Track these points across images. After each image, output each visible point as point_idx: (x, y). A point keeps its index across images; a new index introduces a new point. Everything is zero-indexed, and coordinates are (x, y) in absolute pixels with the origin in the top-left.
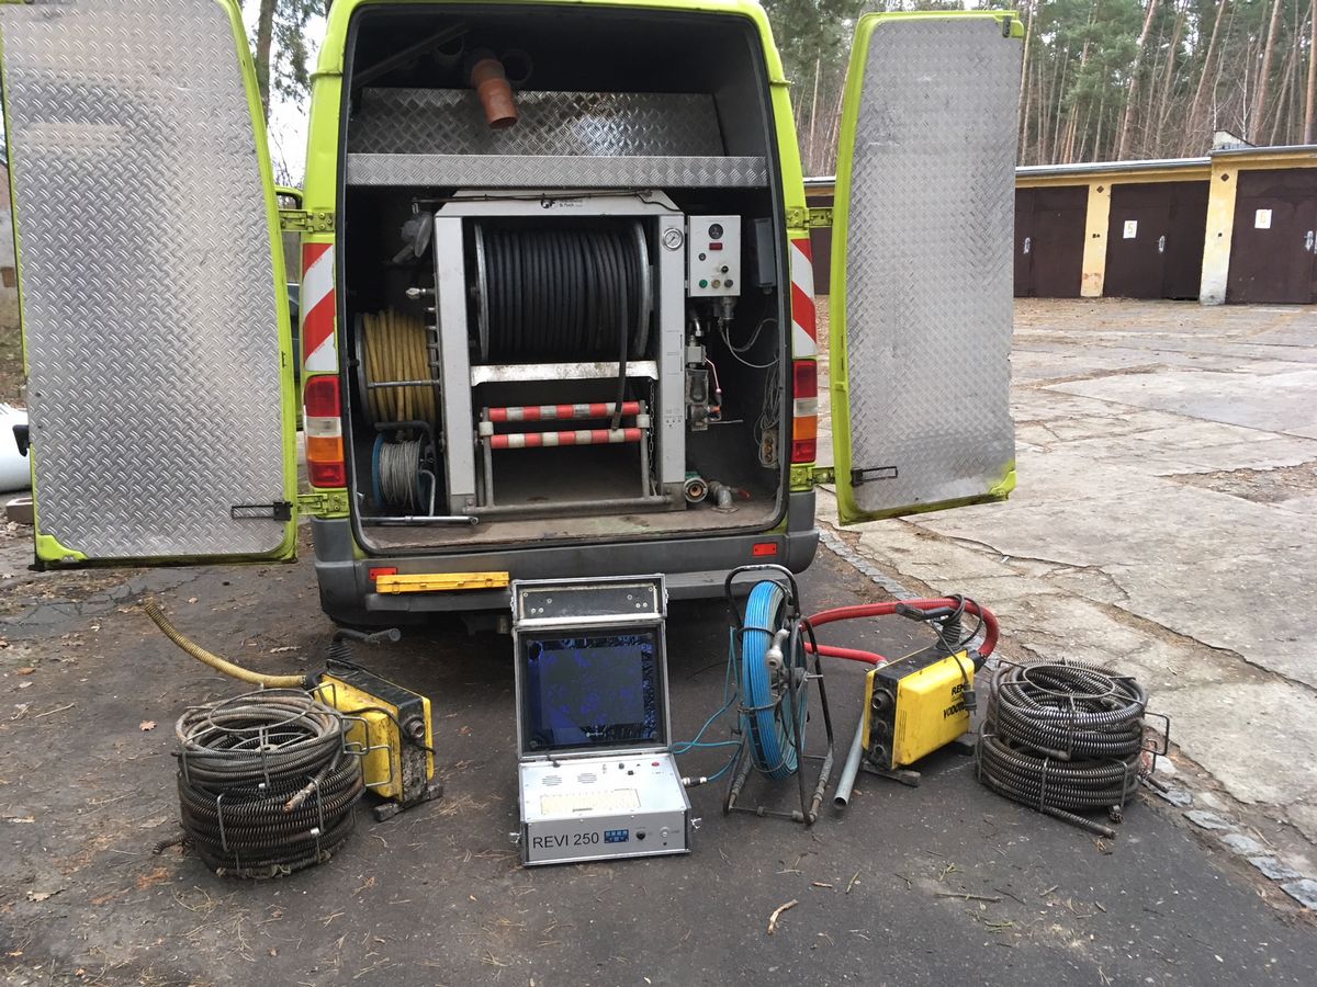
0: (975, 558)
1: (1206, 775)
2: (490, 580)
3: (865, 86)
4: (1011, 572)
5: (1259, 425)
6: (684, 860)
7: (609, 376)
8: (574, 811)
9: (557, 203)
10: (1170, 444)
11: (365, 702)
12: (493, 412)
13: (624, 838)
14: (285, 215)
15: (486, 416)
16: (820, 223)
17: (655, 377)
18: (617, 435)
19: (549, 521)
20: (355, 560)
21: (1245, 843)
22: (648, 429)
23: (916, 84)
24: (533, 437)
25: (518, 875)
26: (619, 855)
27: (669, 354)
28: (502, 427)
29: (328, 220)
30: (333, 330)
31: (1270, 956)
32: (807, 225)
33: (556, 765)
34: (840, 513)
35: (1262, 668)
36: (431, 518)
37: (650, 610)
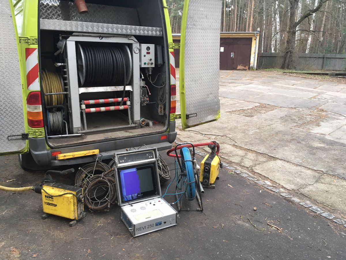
0: (197, 135)
1: (278, 184)
2: (94, 152)
3: (188, 10)
4: (207, 138)
5: (239, 99)
6: (176, 227)
7: (119, 90)
8: (146, 218)
9: (104, 38)
10: (223, 104)
11: (63, 192)
12: (86, 102)
13: (160, 224)
14: (20, 38)
15: (83, 103)
16: (177, 47)
17: (132, 90)
18: (122, 107)
19: (104, 134)
20: (47, 150)
21: (296, 200)
22: (130, 105)
23: (200, 11)
24: (98, 109)
25: (133, 240)
26: (159, 229)
27: (136, 84)
28: (88, 106)
29: (35, 40)
30: (38, 77)
31: (318, 226)
32: (174, 48)
33: (132, 206)
34: (182, 126)
35: (273, 157)
36: (67, 135)
37: (153, 158)
